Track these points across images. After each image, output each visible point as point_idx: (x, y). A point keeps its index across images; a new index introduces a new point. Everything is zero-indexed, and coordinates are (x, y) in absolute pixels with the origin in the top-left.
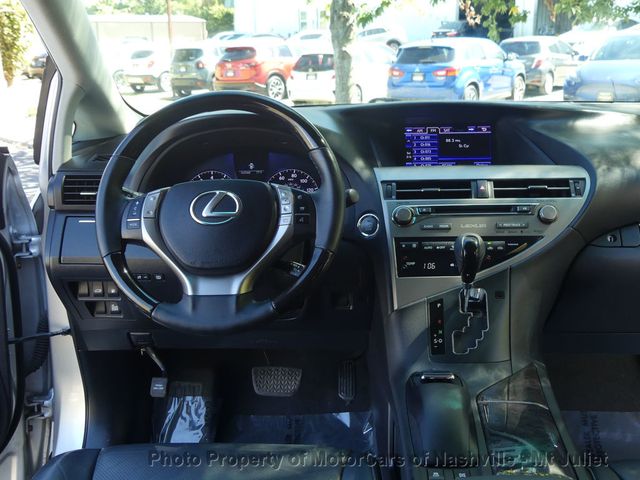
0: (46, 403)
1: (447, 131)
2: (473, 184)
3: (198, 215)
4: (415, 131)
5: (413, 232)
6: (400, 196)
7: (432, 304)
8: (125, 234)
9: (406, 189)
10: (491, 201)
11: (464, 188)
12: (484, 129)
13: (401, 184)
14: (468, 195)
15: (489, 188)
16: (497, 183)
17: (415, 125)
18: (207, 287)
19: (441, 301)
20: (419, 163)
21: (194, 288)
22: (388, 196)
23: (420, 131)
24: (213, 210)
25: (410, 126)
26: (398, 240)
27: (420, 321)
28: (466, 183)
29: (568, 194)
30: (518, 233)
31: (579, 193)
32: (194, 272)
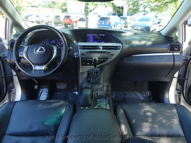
0: (13, 90)
1: (96, 35)
2: (98, 47)
3: (36, 52)
4: (89, 35)
5: (85, 56)
6: (83, 49)
7: (88, 72)
8: (20, 56)
9: (84, 47)
10: (101, 50)
11: (96, 47)
12: (104, 35)
13: (83, 46)
14: (97, 49)
15: (101, 48)
16: (103, 46)
17: (89, 34)
18: (38, 68)
19: (90, 71)
20: (90, 42)
21: (35, 68)
22: (80, 49)
23: (90, 35)
24: (39, 51)
25: (88, 34)
26: (82, 58)
27: (85, 75)
28: (97, 46)
29: (117, 49)
30: (106, 57)
31: (119, 49)
32: (35, 64)
